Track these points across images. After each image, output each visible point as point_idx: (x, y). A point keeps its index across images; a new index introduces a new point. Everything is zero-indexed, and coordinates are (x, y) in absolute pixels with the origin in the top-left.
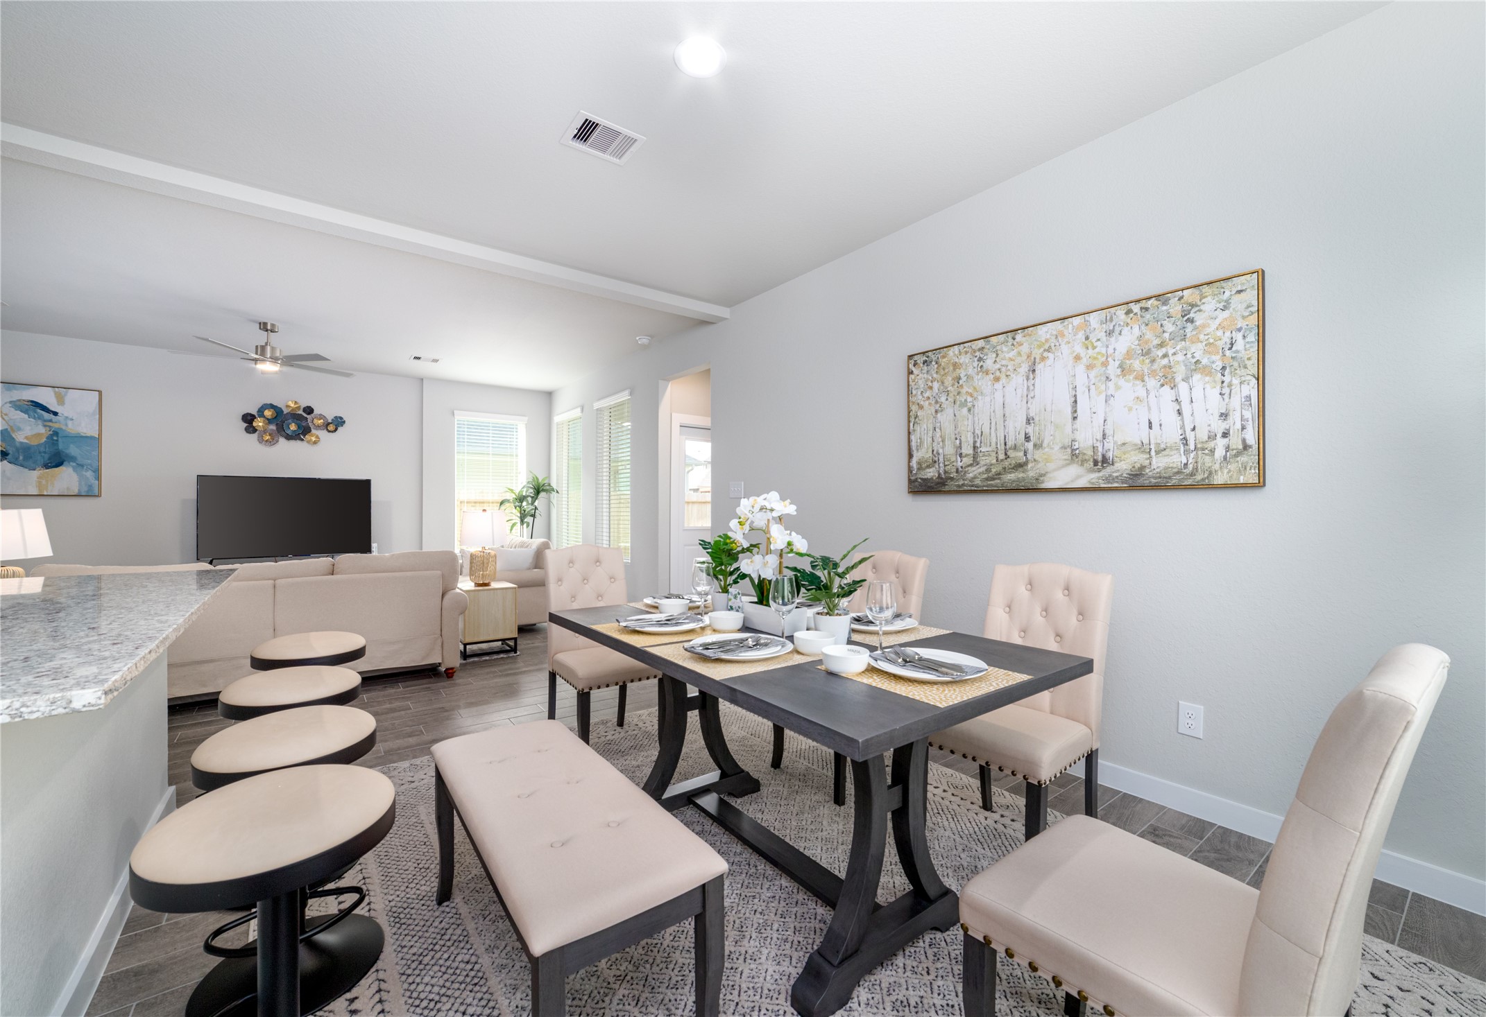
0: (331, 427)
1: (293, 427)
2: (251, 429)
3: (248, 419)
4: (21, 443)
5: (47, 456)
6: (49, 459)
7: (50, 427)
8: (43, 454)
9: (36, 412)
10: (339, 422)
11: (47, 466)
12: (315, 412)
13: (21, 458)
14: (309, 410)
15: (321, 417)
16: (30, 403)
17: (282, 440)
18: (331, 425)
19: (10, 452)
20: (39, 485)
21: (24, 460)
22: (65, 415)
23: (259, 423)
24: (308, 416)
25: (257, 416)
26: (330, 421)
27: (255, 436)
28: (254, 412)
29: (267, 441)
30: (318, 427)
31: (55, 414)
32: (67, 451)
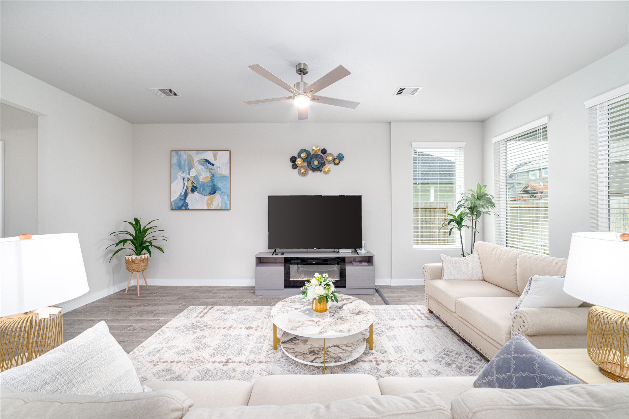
0: (337, 161)
1: (316, 163)
2: (295, 166)
3: (293, 160)
4: (202, 182)
5: (210, 188)
6: (211, 189)
7: (211, 172)
8: (209, 187)
9: (206, 165)
10: (340, 158)
11: (210, 194)
12: (327, 152)
13: (202, 190)
14: (324, 151)
15: (331, 155)
16: (204, 160)
17: (310, 172)
18: (336, 160)
19: (198, 187)
20: (208, 205)
21: (202, 191)
22: (217, 165)
23: (299, 162)
24: (324, 155)
25: (297, 158)
26: (336, 157)
27: (297, 170)
28: (296, 156)
29: (302, 173)
30: (329, 162)
31: (213, 165)
32: (217, 185)
